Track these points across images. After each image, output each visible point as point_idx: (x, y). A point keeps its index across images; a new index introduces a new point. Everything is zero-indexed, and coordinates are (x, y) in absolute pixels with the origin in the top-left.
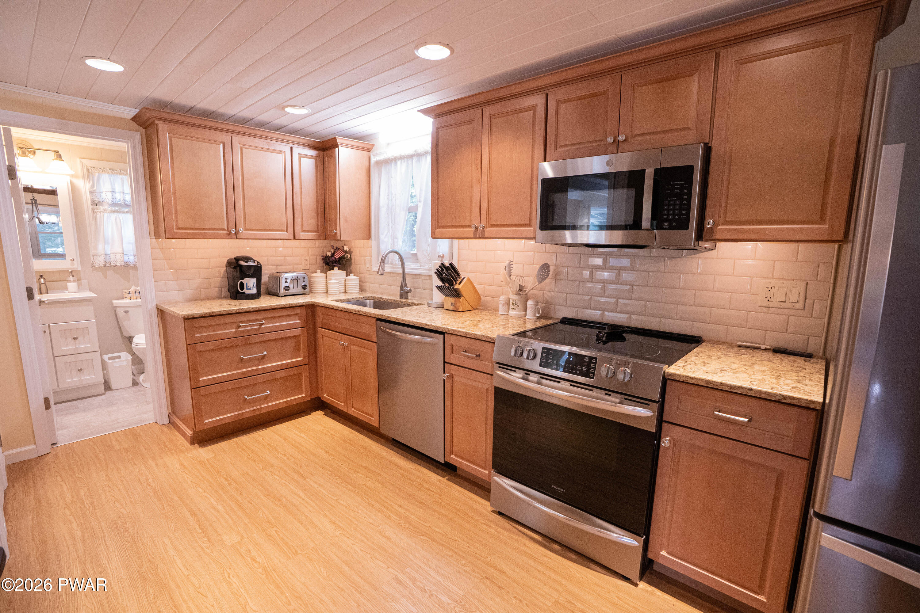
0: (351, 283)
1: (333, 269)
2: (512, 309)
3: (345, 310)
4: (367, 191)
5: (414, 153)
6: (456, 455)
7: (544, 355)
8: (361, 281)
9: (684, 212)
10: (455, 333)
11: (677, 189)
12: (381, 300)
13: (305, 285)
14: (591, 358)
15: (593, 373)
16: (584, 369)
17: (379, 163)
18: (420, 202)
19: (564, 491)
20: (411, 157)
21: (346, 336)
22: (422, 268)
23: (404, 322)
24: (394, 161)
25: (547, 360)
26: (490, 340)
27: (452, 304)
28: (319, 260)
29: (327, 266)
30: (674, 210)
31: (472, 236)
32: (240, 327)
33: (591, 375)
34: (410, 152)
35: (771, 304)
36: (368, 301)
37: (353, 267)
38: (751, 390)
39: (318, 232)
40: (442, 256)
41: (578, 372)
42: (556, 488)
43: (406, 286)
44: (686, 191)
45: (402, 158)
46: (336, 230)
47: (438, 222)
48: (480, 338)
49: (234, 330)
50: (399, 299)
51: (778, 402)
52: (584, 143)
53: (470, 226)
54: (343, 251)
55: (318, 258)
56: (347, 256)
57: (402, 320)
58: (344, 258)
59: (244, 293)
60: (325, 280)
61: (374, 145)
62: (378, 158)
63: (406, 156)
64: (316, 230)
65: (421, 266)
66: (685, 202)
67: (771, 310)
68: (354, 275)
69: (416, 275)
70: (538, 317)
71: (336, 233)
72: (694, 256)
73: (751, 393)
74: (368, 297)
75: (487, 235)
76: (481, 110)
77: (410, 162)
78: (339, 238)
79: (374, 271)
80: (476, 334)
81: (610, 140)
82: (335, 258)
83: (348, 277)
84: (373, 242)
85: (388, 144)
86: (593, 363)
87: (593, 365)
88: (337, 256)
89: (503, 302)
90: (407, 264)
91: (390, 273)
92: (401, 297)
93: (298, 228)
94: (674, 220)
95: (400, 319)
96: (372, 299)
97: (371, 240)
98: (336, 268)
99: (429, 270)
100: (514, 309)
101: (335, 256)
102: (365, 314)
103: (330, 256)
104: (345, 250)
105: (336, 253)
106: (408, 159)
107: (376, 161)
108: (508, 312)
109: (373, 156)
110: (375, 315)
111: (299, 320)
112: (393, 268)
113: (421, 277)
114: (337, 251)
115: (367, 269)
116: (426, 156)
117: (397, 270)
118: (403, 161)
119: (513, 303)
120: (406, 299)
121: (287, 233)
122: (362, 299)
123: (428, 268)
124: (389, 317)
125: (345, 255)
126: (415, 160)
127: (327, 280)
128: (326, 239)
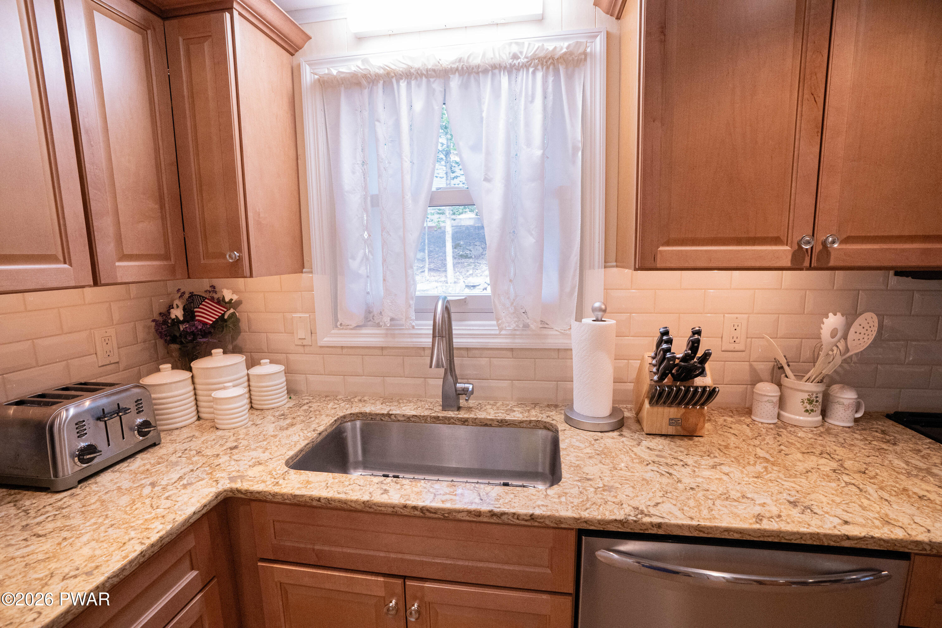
1: (209, 355)
2: (807, 411)
5: (455, 66)
13: (146, 424)
18: (487, 180)
20: (442, 75)
21: (411, 582)
24: (381, 82)
27: (673, 421)
28: (143, 332)
46: (239, 250)
47: (666, 229)
50: (440, 413)
54: (221, 302)
55: (140, 327)
56: (233, 314)
60: (192, 387)
61: (310, 36)
63: (427, 71)
64: (162, 252)
69: (467, 349)
70: (856, 420)
71: (239, 260)
74: (344, 417)
77: (437, 86)
78: (248, 274)
82: (199, 321)
83: (256, 371)
84: (315, 278)
92: (445, 407)
93: (106, 247)
95: (717, 528)
96: (353, 419)
97: (311, 272)
98: (217, 352)
99: (513, 336)
100: (812, 410)
101: (197, 318)
102: (526, 521)
103: (181, 318)
104: (227, 300)
105: (196, 310)
106: (432, 80)
107: (319, 80)
108: (779, 416)
109: (308, 65)
110: (586, 522)
111: (192, 569)
112: (393, 336)
113: (486, 352)
114: (201, 304)
115: (300, 343)
116: (493, 75)
117: (409, 340)
118: (413, 82)
119: (809, 400)
120: (459, 408)
121: (66, 266)
122: (334, 427)
123: (509, 332)
124: (659, 525)
125: (225, 312)
126: (455, 82)
127: (198, 387)
128: (189, 278)
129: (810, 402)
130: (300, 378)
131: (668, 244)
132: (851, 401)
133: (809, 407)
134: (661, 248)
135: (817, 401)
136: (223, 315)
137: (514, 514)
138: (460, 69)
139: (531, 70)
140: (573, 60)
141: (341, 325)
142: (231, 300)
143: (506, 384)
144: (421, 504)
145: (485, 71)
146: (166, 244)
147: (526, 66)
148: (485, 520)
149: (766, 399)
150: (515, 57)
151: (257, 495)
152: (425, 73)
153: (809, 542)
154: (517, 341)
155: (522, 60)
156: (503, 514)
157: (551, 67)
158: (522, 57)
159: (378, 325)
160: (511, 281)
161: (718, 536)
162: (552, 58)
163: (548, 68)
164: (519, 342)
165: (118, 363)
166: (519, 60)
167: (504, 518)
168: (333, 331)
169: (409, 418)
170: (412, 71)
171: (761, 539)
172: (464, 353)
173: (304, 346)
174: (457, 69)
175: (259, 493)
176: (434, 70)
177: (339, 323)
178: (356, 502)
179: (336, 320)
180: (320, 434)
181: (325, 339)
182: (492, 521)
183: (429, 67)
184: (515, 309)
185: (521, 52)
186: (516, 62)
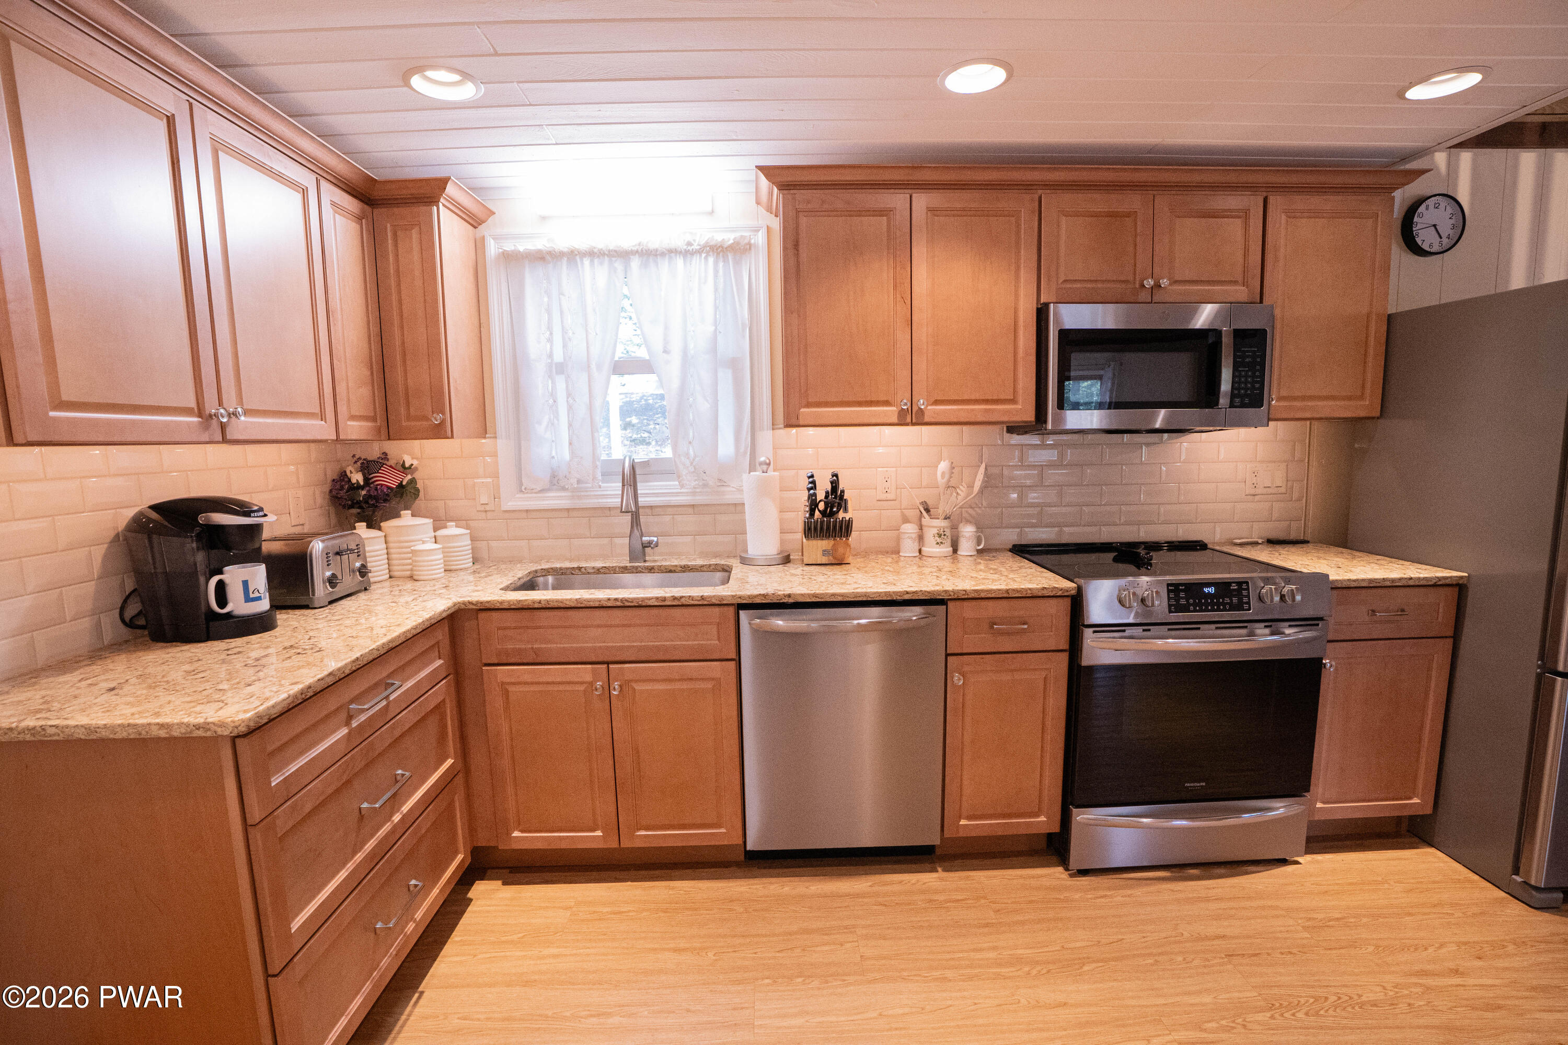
2: (938, 543)
5: (635, 249)
7: (1172, 595)
8: (472, 538)
9: (1257, 386)
10: (983, 595)
11: (1248, 356)
13: (364, 566)
14: (1239, 584)
15: (1249, 603)
16: (1235, 600)
17: (511, 259)
18: (666, 352)
19: (1204, 784)
20: (623, 255)
21: (614, 666)
23: (840, 599)
24: (566, 259)
25: (1177, 601)
26: (1060, 593)
27: (825, 553)
28: (319, 496)
30: (1246, 382)
31: (895, 419)
32: (350, 718)
33: (1246, 606)
34: (627, 243)
35: (1258, 491)
38: (1411, 579)
39: (374, 419)
40: (768, 461)
41: (1228, 607)
42: (1192, 785)
44: (1258, 360)
45: (592, 254)
46: (443, 414)
47: (810, 394)
48: (1040, 594)
49: (344, 731)
51: (1435, 585)
52: (1103, 281)
53: (887, 403)
54: (401, 467)
57: (833, 595)
59: (229, 615)
61: (492, 212)
62: (509, 247)
63: (609, 251)
64: (371, 414)
65: (680, 487)
66: (1257, 373)
67: (1257, 498)
68: (457, 526)
69: (651, 507)
70: (980, 552)
71: (443, 422)
73: (1411, 583)
75: (927, 418)
76: (908, 196)
77: (619, 265)
78: (450, 436)
81: (1149, 283)
82: (383, 486)
83: (444, 532)
84: (503, 446)
85: (543, 218)
86: (1245, 589)
87: (1244, 593)
90: (646, 488)
91: (568, 510)
92: (632, 558)
93: (342, 409)
94: (1246, 395)
95: (827, 594)
96: (544, 574)
97: (494, 438)
98: (406, 513)
99: (694, 493)
100: (941, 543)
101: (377, 482)
102: (699, 601)
103: (362, 483)
104: (407, 465)
105: (374, 474)
106: (613, 259)
107: (503, 253)
108: (920, 551)
109: (493, 239)
111: (440, 658)
112: (579, 497)
113: (670, 509)
114: (380, 469)
115: (482, 508)
116: (670, 258)
117: (596, 501)
118: (596, 261)
119: (938, 534)
120: (645, 561)
121: (323, 422)
122: (529, 578)
123: (690, 490)
124: (789, 596)
125: (405, 477)
126: (635, 263)
127: (391, 545)
128: (389, 439)
129: (940, 536)
130: (482, 545)
131: (809, 405)
132: (971, 534)
133: (939, 540)
134: (802, 410)
135: (944, 535)
136: (402, 482)
137: (690, 596)
138: (640, 250)
139: (703, 255)
140: (740, 249)
141: (525, 489)
142: (412, 465)
143: (689, 539)
145: (663, 254)
146: (373, 407)
147: (699, 252)
149: (908, 535)
150: (689, 244)
151: (487, 605)
152: (607, 253)
153: (885, 598)
154: (697, 498)
155: (696, 247)
156: (682, 597)
157: (721, 254)
158: (696, 244)
159: (564, 489)
160: (690, 443)
161: (828, 600)
162: (721, 246)
163: (718, 254)
164: (699, 499)
165: (303, 525)
166: (693, 247)
167: (683, 600)
168: (517, 496)
169: (598, 570)
170: (595, 250)
171: (856, 599)
172: (648, 511)
173: (486, 511)
174: (637, 252)
175: (488, 602)
176: (615, 251)
177: (523, 488)
179: (521, 484)
180: (519, 579)
181: (510, 504)
182: (674, 604)
183: (611, 248)
184: (695, 468)
185: (694, 240)
186: (690, 248)
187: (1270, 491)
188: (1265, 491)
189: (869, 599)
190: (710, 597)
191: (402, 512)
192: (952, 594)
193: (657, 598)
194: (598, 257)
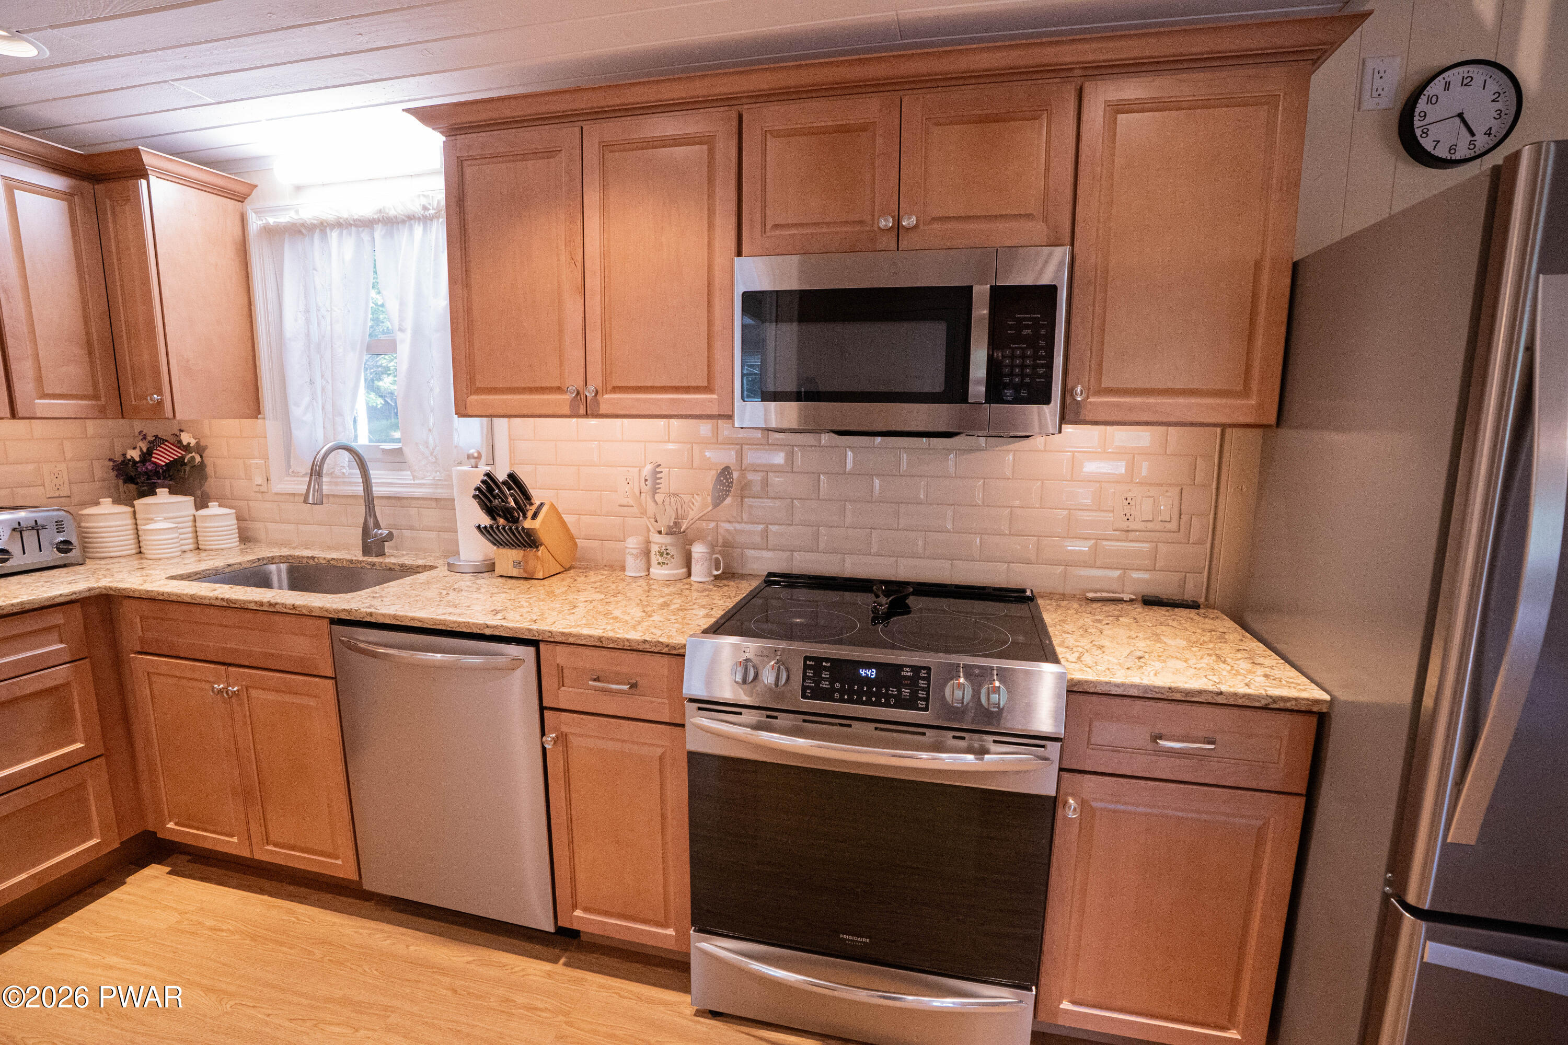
0: (212, 525)
1: (155, 494)
2: (659, 563)
3: (225, 604)
4: (244, 300)
5: (376, 217)
6: (586, 909)
7: (810, 673)
8: (239, 518)
9: (1041, 371)
10: (571, 640)
11: (1027, 327)
12: (311, 562)
13: (66, 542)
14: (916, 669)
15: (926, 700)
16: (905, 693)
17: (273, 233)
18: (401, 330)
19: (868, 941)
20: (367, 224)
21: (231, 669)
22: (417, 482)
23: (419, 625)
24: (318, 231)
25: (817, 683)
26: (665, 650)
27: (516, 564)
29: (132, 487)
30: (1023, 367)
31: (566, 410)
33: (921, 704)
34: (366, 211)
35: (1132, 526)
36: (273, 567)
37: (211, 484)
38: (1221, 693)
40: (476, 455)
41: (892, 702)
42: (850, 938)
43: (377, 525)
44: (1043, 332)
45: (341, 225)
46: (160, 393)
47: (472, 380)
48: (640, 648)
50: (361, 558)
51: (1265, 708)
52: (828, 224)
53: (557, 390)
54: (179, 444)
55: (97, 464)
56: (193, 458)
57: (413, 619)
58: (185, 464)
60: (132, 521)
61: (256, 186)
62: (270, 220)
63: (355, 221)
64: (91, 392)
65: (414, 478)
66: (1042, 353)
67: (1132, 535)
68: (220, 506)
69: (399, 498)
70: (717, 577)
71: (160, 403)
72: (1005, 448)
73: (1220, 700)
74: (273, 558)
75: (603, 409)
76: (577, 130)
77: (365, 236)
78: (171, 416)
79: (276, 494)
80: (628, 640)
81: (886, 223)
82: (155, 463)
83: (203, 512)
84: (270, 425)
85: (300, 188)
86: (924, 679)
87: (922, 683)
88: (162, 458)
89: (635, 552)
90: (375, 474)
92: (364, 553)
93: (25, 387)
94: (1022, 385)
96: (283, 561)
97: (264, 418)
98: (163, 491)
99: (435, 486)
100: (664, 563)
101: (153, 459)
103: (137, 459)
104: (185, 443)
105: (155, 451)
106: (361, 229)
107: (265, 227)
108: (648, 571)
109: (255, 213)
110: (326, 611)
112: (336, 484)
113: (414, 502)
114: (159, 446)
115: (257, 489)
116: (410, 225)
117: (349, 488)
118: (343, 232)
119: (659, 552)
122: (255, 564)
123: (433, 482)
125: (186, 455)
126: (379, 231)
127: (138, 522)
128: (123, 417)
129: (661, 554)
131: (475, 392)
132: (700, 555)
133: (661, 560)
134: (473, 398)
135: (667, 554)
136: (182, 458)
137: (284, 604)
138: (381, 218)
141: (293, 472)
142: (192, 445)
143: (433, 535)
144: (227, 596)
146: (95, 386)
148: (266, 609)
150: (425, 208)
151: (123, 592)
152: (352, 222)
154: (439, 491)
156: (276, 604)
160: (430, 430)
166: (430, 212)
167: (277, 607)
168: (286, 478)
169: (329, 562)
170: (341, 221)
173: (259, 492)
174: (379, 220)
176: (360, 220)
177: (291, 470)
178: (186, 595)
179: (289, 466)
180: (229, 565)
181: (278, 486)
182: (270, 610)
183: (355, 218)
184: (436, 459)
185: (430, 204)
186: (427, 213)
187: (1150, 526)
188: (1141, 526)
189: (449, 629)
190: (300, 607)
191: (157, 490)
192: (537, 635)
193: (256, 602)
194: (347, 228)
